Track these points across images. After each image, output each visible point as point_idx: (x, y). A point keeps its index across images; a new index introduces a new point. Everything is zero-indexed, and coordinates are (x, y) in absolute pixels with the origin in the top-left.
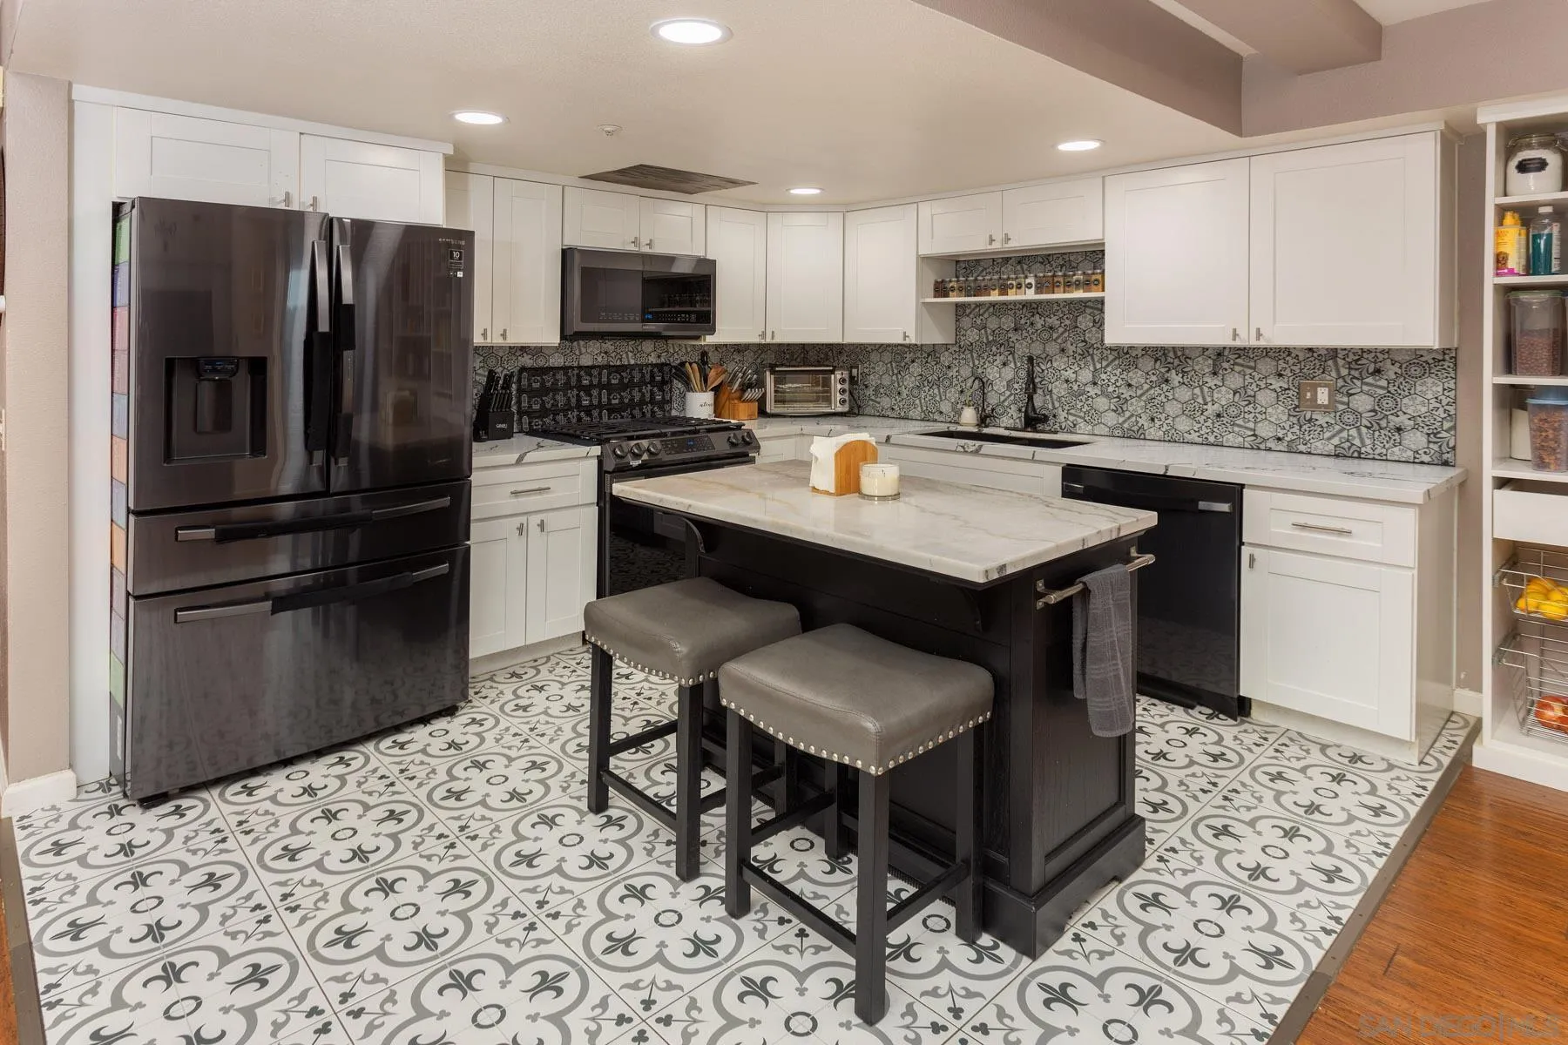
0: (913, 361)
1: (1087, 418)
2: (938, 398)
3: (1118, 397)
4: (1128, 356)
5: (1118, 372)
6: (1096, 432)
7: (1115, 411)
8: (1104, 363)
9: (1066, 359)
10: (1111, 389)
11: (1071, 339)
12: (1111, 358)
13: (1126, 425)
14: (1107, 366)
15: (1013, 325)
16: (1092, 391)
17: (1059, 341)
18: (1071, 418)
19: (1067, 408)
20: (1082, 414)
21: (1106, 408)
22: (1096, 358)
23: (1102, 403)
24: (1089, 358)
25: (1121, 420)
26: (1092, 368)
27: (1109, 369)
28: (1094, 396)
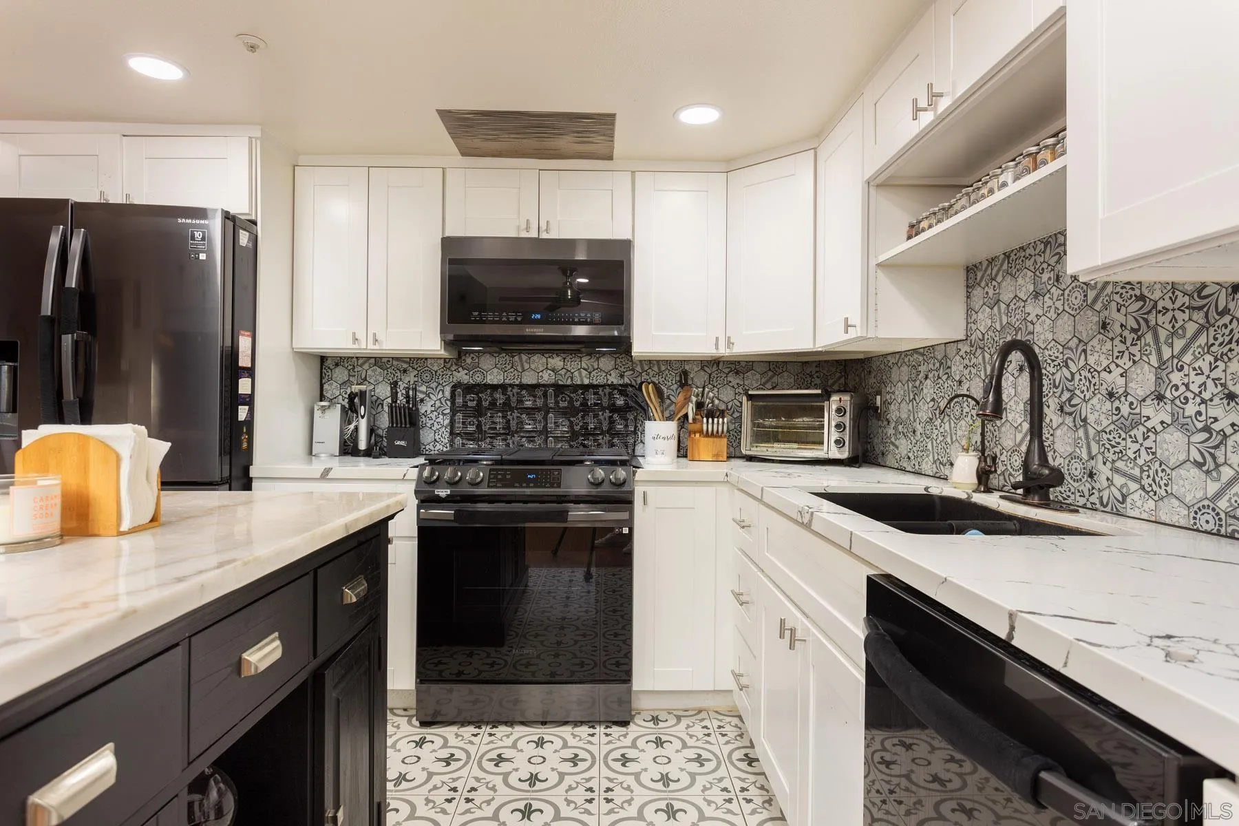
0: (926, 378)
1: (1145, 482)
2: (949, 440)
3: (1207, 429)
4: (1227, 319)
5: (1204, 364)
6: (1164, 518)
7: (1199, 465)
8: (1179, 344)
9: (1108, 345)
10: (1191, 409)
11: (1117, 297)
12: (1191, 328)
13: (1223, 504)
14: (1184, 350)
15: (1031, 288)
16: (1156, 415)
17: (1098, 306)
18: (1119, 480)
19: (1111, 456)
20: (1137, 472)
21: (1183, 457)
22: (1163, 334)
23: (1173, 445)
24: (1149, 338)
25: (1213, 488)
26: (1154, 360)
27: (1188, 358)
28: (1159, 428)
